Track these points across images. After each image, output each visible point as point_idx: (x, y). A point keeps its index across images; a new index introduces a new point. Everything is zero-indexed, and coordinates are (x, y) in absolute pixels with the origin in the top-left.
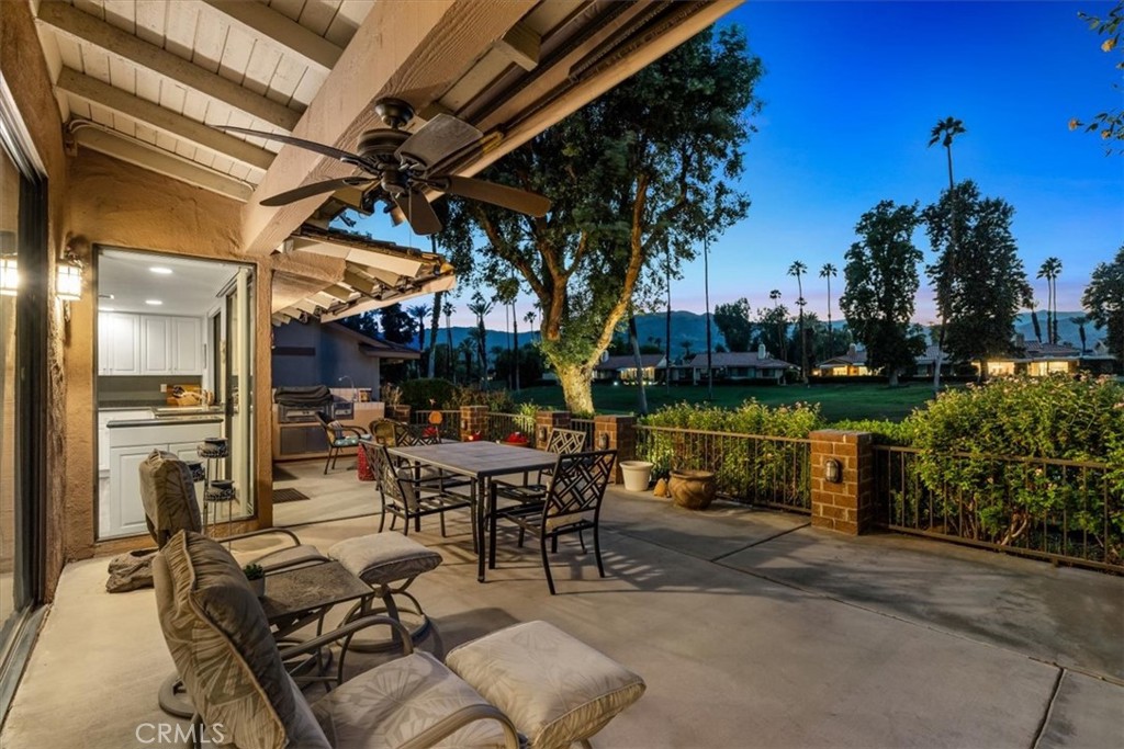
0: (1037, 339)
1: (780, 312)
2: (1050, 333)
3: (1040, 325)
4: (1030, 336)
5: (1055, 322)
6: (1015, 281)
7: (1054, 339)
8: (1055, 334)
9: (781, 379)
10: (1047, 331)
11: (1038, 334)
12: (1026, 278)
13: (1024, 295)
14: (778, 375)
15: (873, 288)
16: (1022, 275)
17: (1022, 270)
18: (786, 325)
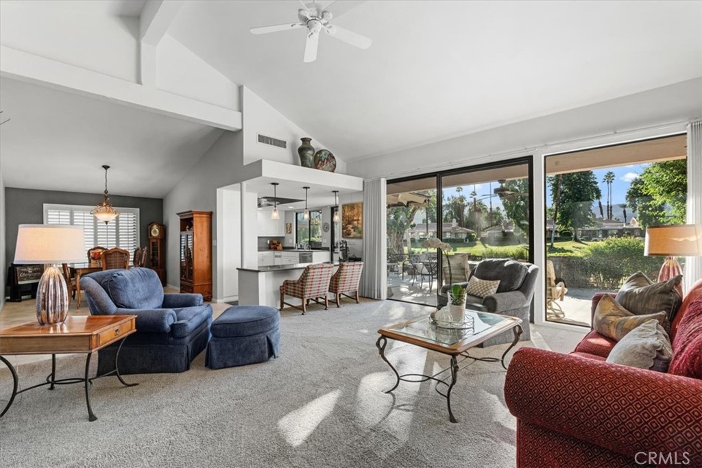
0: (601, 216)
1: (462, 199)
2: (608, 213)
3: (603, 208)
4: (598, 216)
5: (611, 207)
6: (592, 186)
7: (610, 216)
8: (611, 214)
9: (466, 239)
10: (606, 212)
11: (602, 214)
12: (598, 185)
13: (596, 193)
14: (464, 236)
15: (517, 188)
16: (596, 183)
17: (595, 180)
18: (464, 206)
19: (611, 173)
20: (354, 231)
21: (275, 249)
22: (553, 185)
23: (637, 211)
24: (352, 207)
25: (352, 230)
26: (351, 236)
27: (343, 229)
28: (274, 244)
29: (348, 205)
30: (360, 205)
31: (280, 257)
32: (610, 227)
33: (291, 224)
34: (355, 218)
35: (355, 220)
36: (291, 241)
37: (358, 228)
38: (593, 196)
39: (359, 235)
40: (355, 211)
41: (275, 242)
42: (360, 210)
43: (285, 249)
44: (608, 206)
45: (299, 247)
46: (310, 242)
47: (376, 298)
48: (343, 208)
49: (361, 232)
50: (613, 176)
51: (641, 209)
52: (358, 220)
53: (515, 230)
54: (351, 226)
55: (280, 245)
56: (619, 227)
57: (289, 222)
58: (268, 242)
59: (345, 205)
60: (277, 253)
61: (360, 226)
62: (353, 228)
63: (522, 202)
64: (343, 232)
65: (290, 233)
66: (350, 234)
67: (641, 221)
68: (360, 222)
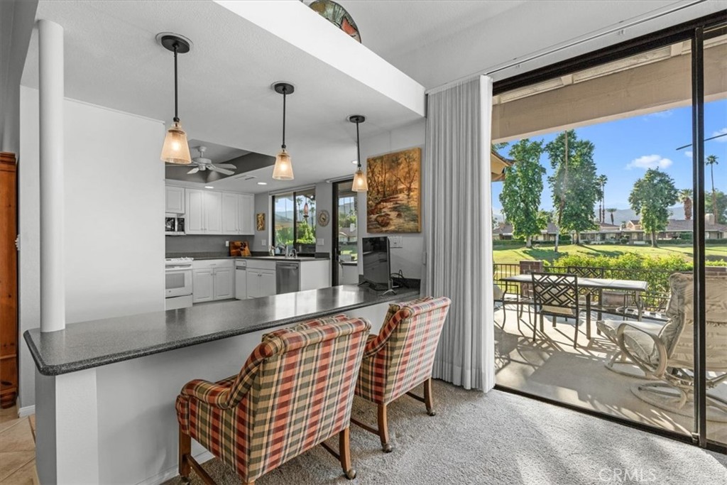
19: (604, 176)
20: (399, 216)
21: (239, 255)
22: (554, 185)
23: (641, 214)
24: (393, 160)
25: (393, 215)
26: (392, 228)
27: (370, 212)
28: (236, 247)
29: (381, 158)
30: (416, 155)
31: (244, 268)
32: (607, 231)
33: (264, 215)
34: (401, 186)
35: (401, 191)
36: (264, 243)
37: (408, 208)
38: (595, 198)
39: (412, 225)
40: (402, 170)
41: (238, 243)
42: (415, 165)
43: (254, 255)
44: (600, 210)
45: (278, 251)
46: (296, 245)
47: (468, 387)
48: (369, 166)
49: (415, 219)
50: (606, 179)
51: (645, 211)
52: (409, 189)
53: (515, 233)
54: (390, 205)
55: (247, 248)
56: (617, 231)
57: (261, 212)
58: (227, 243)
59: (374, 160)
60: (240, 262)
61: (414, 204)
62: (394, 209)
63: (522, 203)
64: (369, 220)
65: (263, 229)
66: (387, 224)
67: (645, 224)
68: (414, 194)
